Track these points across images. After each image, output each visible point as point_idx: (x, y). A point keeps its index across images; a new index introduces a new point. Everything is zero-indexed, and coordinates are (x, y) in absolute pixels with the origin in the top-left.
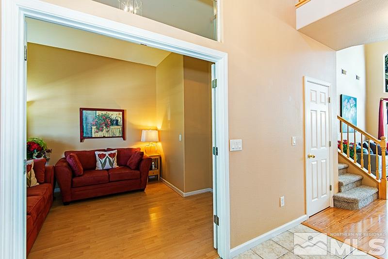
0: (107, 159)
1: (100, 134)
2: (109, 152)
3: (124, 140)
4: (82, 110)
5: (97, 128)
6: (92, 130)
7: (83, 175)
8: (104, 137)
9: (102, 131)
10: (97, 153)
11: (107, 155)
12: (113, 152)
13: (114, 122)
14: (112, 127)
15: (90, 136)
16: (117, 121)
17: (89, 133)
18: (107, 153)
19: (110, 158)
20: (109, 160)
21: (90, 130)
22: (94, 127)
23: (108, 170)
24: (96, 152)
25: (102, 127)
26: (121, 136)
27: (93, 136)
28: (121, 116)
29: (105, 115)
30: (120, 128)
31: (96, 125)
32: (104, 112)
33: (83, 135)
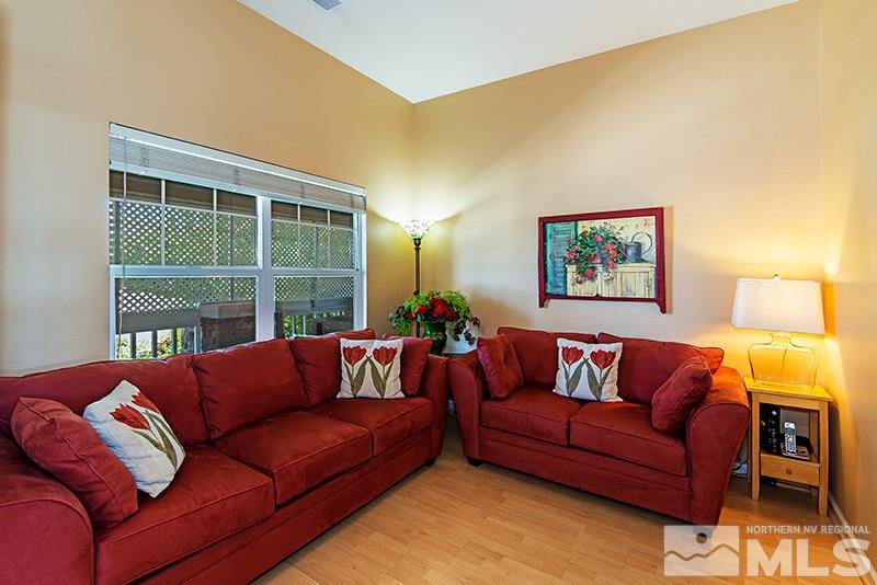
0: (585, 367)
1: (587, 288)
2: (595, 348)
3: (663, 310)
4: (543, 222)
5: (580, 272)
6: (565, 277)
7: (506, 398)
8: (598, 298)
9: (592, 278)
10: (562, 343)
11: (587, 355)
12: (606, 348)
13: (630, 252)
14: (621, 268)
15: (560, 291)
16: (639, 246)
17: (561, 284)
18: (588, 349)
19: (592, 365)
20: (590, 371)
21: (562, 275)
22: (572, 269)
23: (583, 402)
24: (559, 340)
25: (594, 269)
26: (653, 296)
27: (570, 293)
28: (653, 232)
29: (602, 229)
30: (649, 269)
31: (577, 261)
32: (598, 224)
33: (545, 288)
